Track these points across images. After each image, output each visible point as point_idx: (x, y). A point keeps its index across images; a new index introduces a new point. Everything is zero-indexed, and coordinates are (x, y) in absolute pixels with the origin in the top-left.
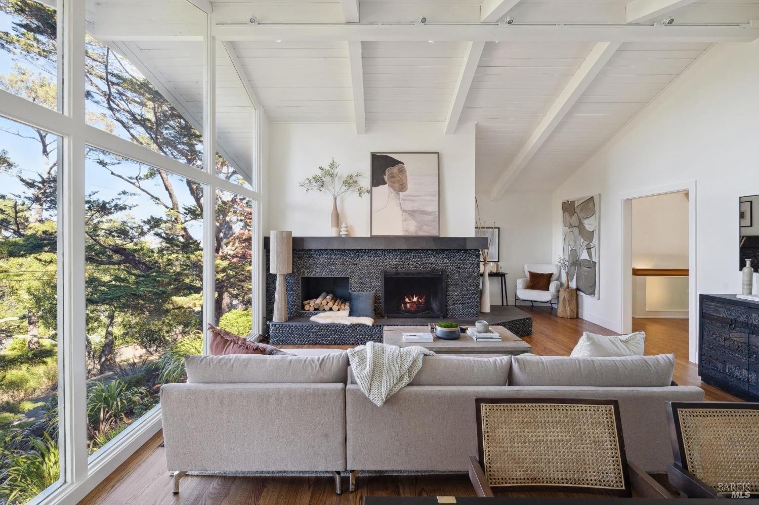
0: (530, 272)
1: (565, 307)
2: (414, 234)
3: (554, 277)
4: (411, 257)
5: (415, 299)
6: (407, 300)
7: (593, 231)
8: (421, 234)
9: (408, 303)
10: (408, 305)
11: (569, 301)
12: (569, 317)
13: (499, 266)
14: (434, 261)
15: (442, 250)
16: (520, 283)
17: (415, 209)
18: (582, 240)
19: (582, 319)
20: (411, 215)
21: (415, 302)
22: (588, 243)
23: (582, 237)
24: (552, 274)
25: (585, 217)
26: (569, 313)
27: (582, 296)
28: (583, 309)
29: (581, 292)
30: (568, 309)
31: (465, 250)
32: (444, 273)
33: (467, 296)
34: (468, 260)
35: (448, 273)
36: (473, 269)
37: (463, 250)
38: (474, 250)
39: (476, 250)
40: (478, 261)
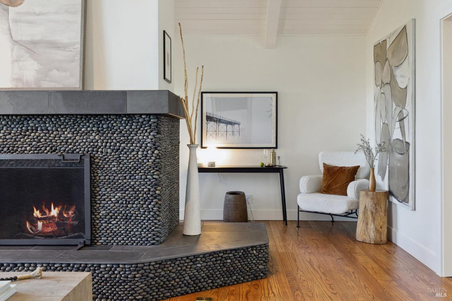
0: (324, 164)
1: (367, 224)
2: (33, 86)
3: (361, 173)
4: (28, 130)
5: (54, 212)
6: (37, 213)
7: (406, 88)
8: (47, 85)
9: (40, 219)
10: (40, 224)
11: (372, 213)
12: (373, 242)
13: (277, 155)
14: (70, 138)
15: (87, 115)
16: (304, 183)
17: (37, 38)
18: (394, 107)
19: (396, 245)
20: (29, 50)
21: (53, 217)
22: (401, 109)
23: (395, 102)
24: (358, 167)
25: (397, 65)
26: (372, 234)
27: (395, 204)
28: (397, 228)
29: (393, 198)
30: (371, 227)
31: (129, 115)
32: (87, 160)
33: (133, 204)
34: (136, 135)
35: (97, 160)
36: (145, 153)
37: (125, 115)
38: (147, 115)
39: (150, 115)
40: (154, 136)
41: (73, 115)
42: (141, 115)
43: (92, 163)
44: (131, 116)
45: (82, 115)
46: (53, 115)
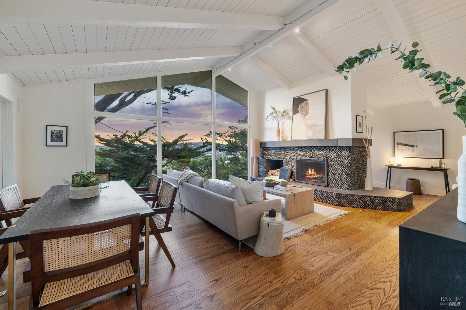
4: (309, 151)
13: (443, 162)
14: (321, 153)
15: (326, 147)
20: (310, 128)
31: (339, 146)
32: (325, 160)
33: (341, 175)
34: (342, 153)
35: (329, 161)
36: (345, 159)
37: (338, 146)
38: (345, 146)
39: (346, 146)
40: (348, 153)
41: (322, 147)
42: (343, 146)
43: (327, 161)
44: (340, 147)
45: (324, 147)
46: (316, 147)
